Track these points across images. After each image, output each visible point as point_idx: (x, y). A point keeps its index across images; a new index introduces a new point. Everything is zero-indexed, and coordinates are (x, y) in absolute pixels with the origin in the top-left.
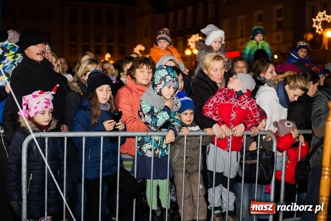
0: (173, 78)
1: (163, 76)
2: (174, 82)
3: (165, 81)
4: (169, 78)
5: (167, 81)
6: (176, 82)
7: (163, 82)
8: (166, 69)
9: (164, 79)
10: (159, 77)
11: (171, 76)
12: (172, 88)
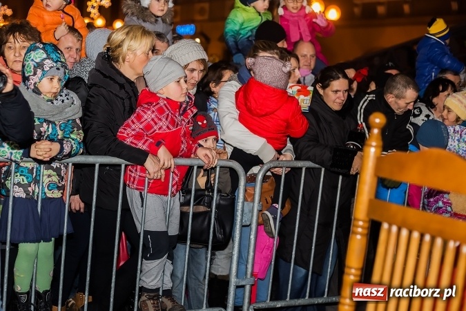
0: (56, 62)
1: (38, 60)
2: (58, 69)
3: (43, 70)
4: (48, 63)
5: (47, 69)
6: (62, 70)
7: (39, 72)
8: (43, 49)
9: (40, 65)
10: (32, 64)
11: (52, 59)
12: (55, 80)
